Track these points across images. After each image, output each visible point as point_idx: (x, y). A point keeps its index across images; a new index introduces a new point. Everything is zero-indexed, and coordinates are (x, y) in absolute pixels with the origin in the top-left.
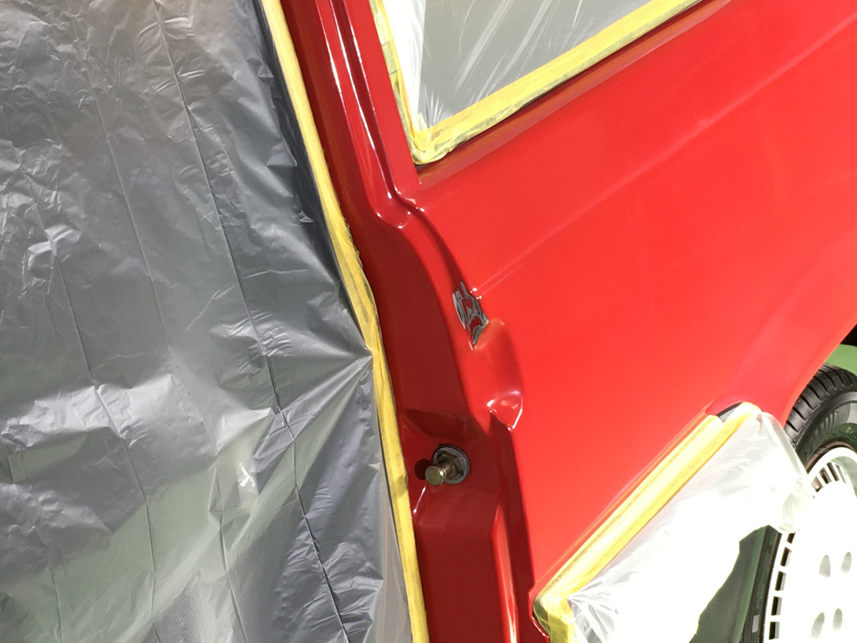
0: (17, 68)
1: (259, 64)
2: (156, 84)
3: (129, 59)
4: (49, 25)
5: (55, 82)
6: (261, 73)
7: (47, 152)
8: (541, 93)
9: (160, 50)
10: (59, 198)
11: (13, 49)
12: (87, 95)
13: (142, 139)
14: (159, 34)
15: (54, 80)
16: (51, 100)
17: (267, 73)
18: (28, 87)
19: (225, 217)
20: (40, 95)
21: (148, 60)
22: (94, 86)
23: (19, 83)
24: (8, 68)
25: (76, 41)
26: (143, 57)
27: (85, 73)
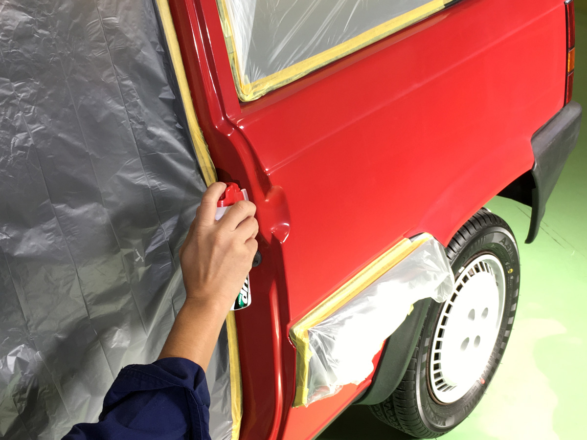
0: (13, 40)
1: (157, 44)
2: (96, 52)
3: (80, 38)
4: (34, 19)
5: (37, 49)
6: (158, 49)
7: (30, 85)
8: (321, 66)
9: (99, 34)
10: (36, 110)
11: (11, 31)
12: (55, 56)
13: (87, 81)
14: (99, 26)
15: (36, 48)
16: (34, 58)
17: (161, 49)
18: (20, 51)
19: (133, 123)
20: (27, 55)
21: (92, 39)
22: (60, 52)
23: (15, 49)
24: (9, 40)
25: (50, 27)
26: (89, 37)
27: (54, 45)
